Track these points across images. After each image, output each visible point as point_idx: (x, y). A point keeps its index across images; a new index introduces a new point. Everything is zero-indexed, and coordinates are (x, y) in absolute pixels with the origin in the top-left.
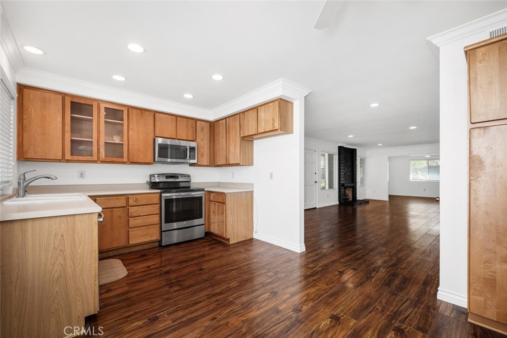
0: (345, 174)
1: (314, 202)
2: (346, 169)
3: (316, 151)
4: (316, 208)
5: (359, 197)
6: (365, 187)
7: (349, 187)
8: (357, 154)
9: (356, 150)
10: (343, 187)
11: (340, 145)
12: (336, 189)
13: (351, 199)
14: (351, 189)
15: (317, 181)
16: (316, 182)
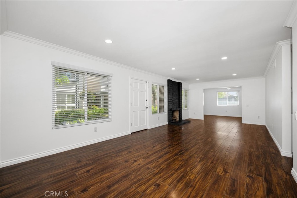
0: (173, 101)
1: (146, 124)
2: (174, 97)
3: (146, 82)
4: (147, 129)
5: (184, 118)
6: (188, 110)
7: (177, 110)
8: (183, 87)
9: (181, 83)
10: (172, 111)
11: (169, 79)
12: (165, 112)
13: (178, 120)
14: (178, 112)
15: (148, 106)
16: (147, 108)
